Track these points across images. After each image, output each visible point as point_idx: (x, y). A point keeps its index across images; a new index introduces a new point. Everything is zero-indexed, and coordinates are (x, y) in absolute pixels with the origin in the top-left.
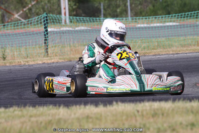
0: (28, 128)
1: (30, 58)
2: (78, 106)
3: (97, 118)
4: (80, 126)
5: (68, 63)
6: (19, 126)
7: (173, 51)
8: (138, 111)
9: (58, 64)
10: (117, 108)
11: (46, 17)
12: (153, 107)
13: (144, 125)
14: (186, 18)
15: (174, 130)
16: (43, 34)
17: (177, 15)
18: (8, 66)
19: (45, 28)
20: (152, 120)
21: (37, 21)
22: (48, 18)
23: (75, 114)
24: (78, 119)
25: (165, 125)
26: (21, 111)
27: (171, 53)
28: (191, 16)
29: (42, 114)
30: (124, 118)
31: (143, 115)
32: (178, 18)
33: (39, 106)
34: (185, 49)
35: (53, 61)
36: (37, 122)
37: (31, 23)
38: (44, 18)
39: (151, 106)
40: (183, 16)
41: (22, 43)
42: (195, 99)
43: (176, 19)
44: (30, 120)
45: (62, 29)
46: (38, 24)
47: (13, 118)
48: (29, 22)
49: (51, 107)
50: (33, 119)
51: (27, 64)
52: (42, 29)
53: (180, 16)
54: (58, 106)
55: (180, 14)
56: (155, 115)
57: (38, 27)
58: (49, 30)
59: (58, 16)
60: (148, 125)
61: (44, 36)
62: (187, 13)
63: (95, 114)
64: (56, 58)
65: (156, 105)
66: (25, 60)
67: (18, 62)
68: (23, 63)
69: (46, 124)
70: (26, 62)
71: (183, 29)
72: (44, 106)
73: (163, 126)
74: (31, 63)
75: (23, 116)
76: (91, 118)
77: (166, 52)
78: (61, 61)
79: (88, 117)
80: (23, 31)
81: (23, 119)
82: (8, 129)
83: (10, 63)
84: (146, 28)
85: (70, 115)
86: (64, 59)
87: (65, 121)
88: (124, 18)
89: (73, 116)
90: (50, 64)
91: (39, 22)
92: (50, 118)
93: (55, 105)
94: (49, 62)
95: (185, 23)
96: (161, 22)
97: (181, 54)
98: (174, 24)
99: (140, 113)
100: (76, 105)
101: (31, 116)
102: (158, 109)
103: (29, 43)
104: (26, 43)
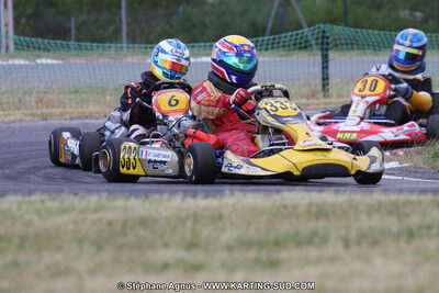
5: (42, 123)
9: (24, 124)
35: (12, 118)
64: (16, 112)
78: (27, 118)
86: (32, 115)
88: (113, 45)
94: (7, 119)
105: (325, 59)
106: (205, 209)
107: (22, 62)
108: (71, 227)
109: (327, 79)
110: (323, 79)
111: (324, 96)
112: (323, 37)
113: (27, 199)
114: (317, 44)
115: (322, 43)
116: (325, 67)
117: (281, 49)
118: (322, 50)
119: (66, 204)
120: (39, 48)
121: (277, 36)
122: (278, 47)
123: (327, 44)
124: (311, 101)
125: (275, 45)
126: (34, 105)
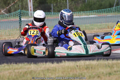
0: (13, 76)
1: (11, 36)
2: (42, 63)
3: (53, 70)
4: (44, 75)
6: (8, 75)
7: (94, 31)
8: (77, 66)
10: (65, 64)
11: (21, 12)
12: (86, 64)
13: (82, 74)
14: (102, 13)
15: (99, 77)
16: (18, 22)
17: (96, 11)
19: (20, 18)
20: (85, 71)
22: (21, 13)
23: (40, 68)
24: (43, 71)
25: (94, 74)
26: (9, 66)
27: (93, 32)
28: (105, 11)
29: (21, 68)
30: (69, 70)
31: (80, 68)
32: (97, 13)
33: (19, 63)
34: (101, 30)
36: (18, 72)
38: (19, 12)
39: (85, 63)
40: (100, 11)
41: (7, 27)
42: (110, 59)
43: (96, 13)
44: (14, 71)
46: (15, 16)
47: (4, 70)
48: (11, 15)
49: (26, 64)
50: (16, 71)
51: (9, 39)
52: (18, 19)
53: (98, 12)
54: (30, 63)
55: (98, 10)
56: (87, 68)
57: (16, 18)
58: (22, 19)
59: (27, 11)
60: (83, 74)
61: (19, 23)
62: (102, 10)
63: (52, 68)
65: (88, 62)
67: (4, 38)
68: (7, 39)
69: (24, 73)
70: (9, 38)
71: (100, 19)
72: (22, 63)
73: (92, 74)
74: (12, 39)
75: (10, 69)
76: (50, 70)
77: (90, 32)
79: (48, 70)
80: (7, 20)
81: (10, 71)
82: (2, 76)
84: (79, 18)
85: (38, 69)
87: (35, 72)
89: (39, 69)
91: (16, 15)
92: (26, 70)
93: (29, 63)
95: (102, 16)
96: (88, 15)
97: (99, 33)
98: (95, 16)
99: (78, 67)
100: (41, 63)
101: (15, 69)
102: (89, 65)
103: (10, 27)
104: (9, 27)
117: (113, 12)
121: (111, 8)
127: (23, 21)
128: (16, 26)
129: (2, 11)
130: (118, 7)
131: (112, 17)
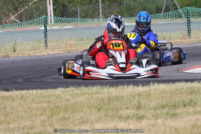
1: (36, 50)
5: (68, 54)
16: (43, 31)
18: (21, 57)
19: (45, 27)
21: (39, 21)
22: (47, 19)
35: (55, 52)
37: (34, 23)
38: (44, 19)
40: (153, 17)
45: (53, 28)
51: (35, 55)
52: (43, 28)
58: (48, 28)
61: (44, 33)
62: (156, 15)
66: (34, 52)
67: (28, 54)
68: (32, 54)
74: (38, 54)
78: (61, 52)
83: (22, 54)
86: (64, 51)
90: (54, 55)
94: (53, 53)
103: (30, 39)
104: (33, 38)
105: (189, 22)
106: (142, 92)
107: (58, 28)
108: (86, 101)
109: (190, 30)
110: (188, 31)
111: (189, 38)
112: (187, 12)
113: (67, 89)
114: (185, 15)
115: (187, 15)
116: (189, 26)
117: (170, 18)
118: (187, 18)
119: (83, 91)
120: (65, 22)
121: (167, 13)
122: (168, 17)
123: (190, 15)
124: (183, 41)
125: (167, 17)
126: (64, 46)
127: (49, 30)
128: (35, 38)
129: (12, 18)
130: (176, 12)
131: (168, 24)
